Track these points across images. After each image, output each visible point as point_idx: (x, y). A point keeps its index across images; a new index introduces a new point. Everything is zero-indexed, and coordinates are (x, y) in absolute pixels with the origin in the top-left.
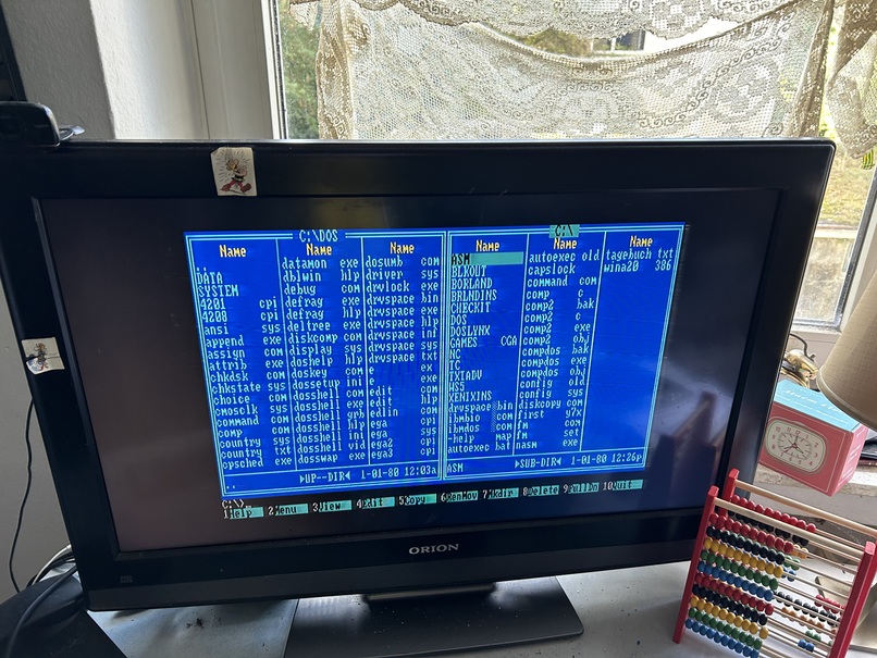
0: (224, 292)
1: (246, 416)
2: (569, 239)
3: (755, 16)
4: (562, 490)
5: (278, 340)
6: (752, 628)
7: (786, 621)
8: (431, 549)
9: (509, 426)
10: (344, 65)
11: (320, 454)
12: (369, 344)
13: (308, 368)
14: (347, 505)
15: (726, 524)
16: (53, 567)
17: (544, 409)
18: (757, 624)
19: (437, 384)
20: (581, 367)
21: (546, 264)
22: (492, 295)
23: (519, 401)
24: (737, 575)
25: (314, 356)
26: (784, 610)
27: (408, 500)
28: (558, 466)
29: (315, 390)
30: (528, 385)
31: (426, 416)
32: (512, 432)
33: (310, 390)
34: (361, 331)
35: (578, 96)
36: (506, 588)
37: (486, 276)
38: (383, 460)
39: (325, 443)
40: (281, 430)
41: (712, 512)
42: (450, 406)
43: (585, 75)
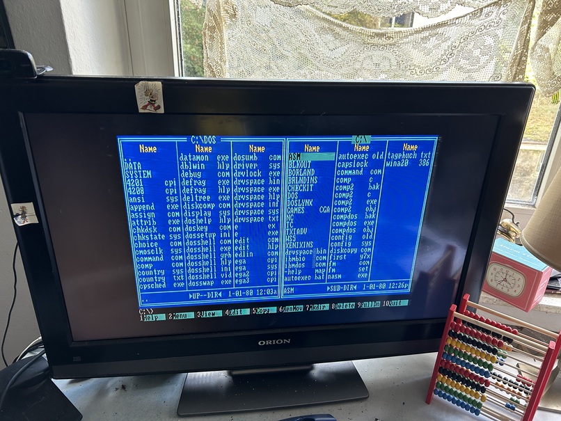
0: (142, 175)
1: (155, 255)
2: (364, 145)
3: (485, 4)
4: (356, 305)
5: (177, 206)
6: (476, 395)
7: (498, 391)
8: (272, 342)
9: (324, 264)
10: (221, 31)
11: (202, 280)
12: (235, 210)
13: (195, 225)
14: (219, 313)
15: (461, 329)
16: (29, 351)
17: (347, 254)
18: (479, 392)
19: (278, 236)
20: (370, 227)
21: (349, 161)
22: (314, 180)
23: (331, 249)
24: (467, 361)
25: (199, 217)
26: (497, 384)
27: (258, 310)
28: (354, 291)
29: (200, 239)
30: (337, 238)
31: (271, 257)
32: (325, 268)
33: (197, 239)
34: (230, 202)
35: (370, 53)
36: (321, 368)
37: (311, 168)
38: (243, 285)
39: (206, 273)
40: (177, 265)
41: (452, 321)
42: (286, 251)
43: (376, 40)
